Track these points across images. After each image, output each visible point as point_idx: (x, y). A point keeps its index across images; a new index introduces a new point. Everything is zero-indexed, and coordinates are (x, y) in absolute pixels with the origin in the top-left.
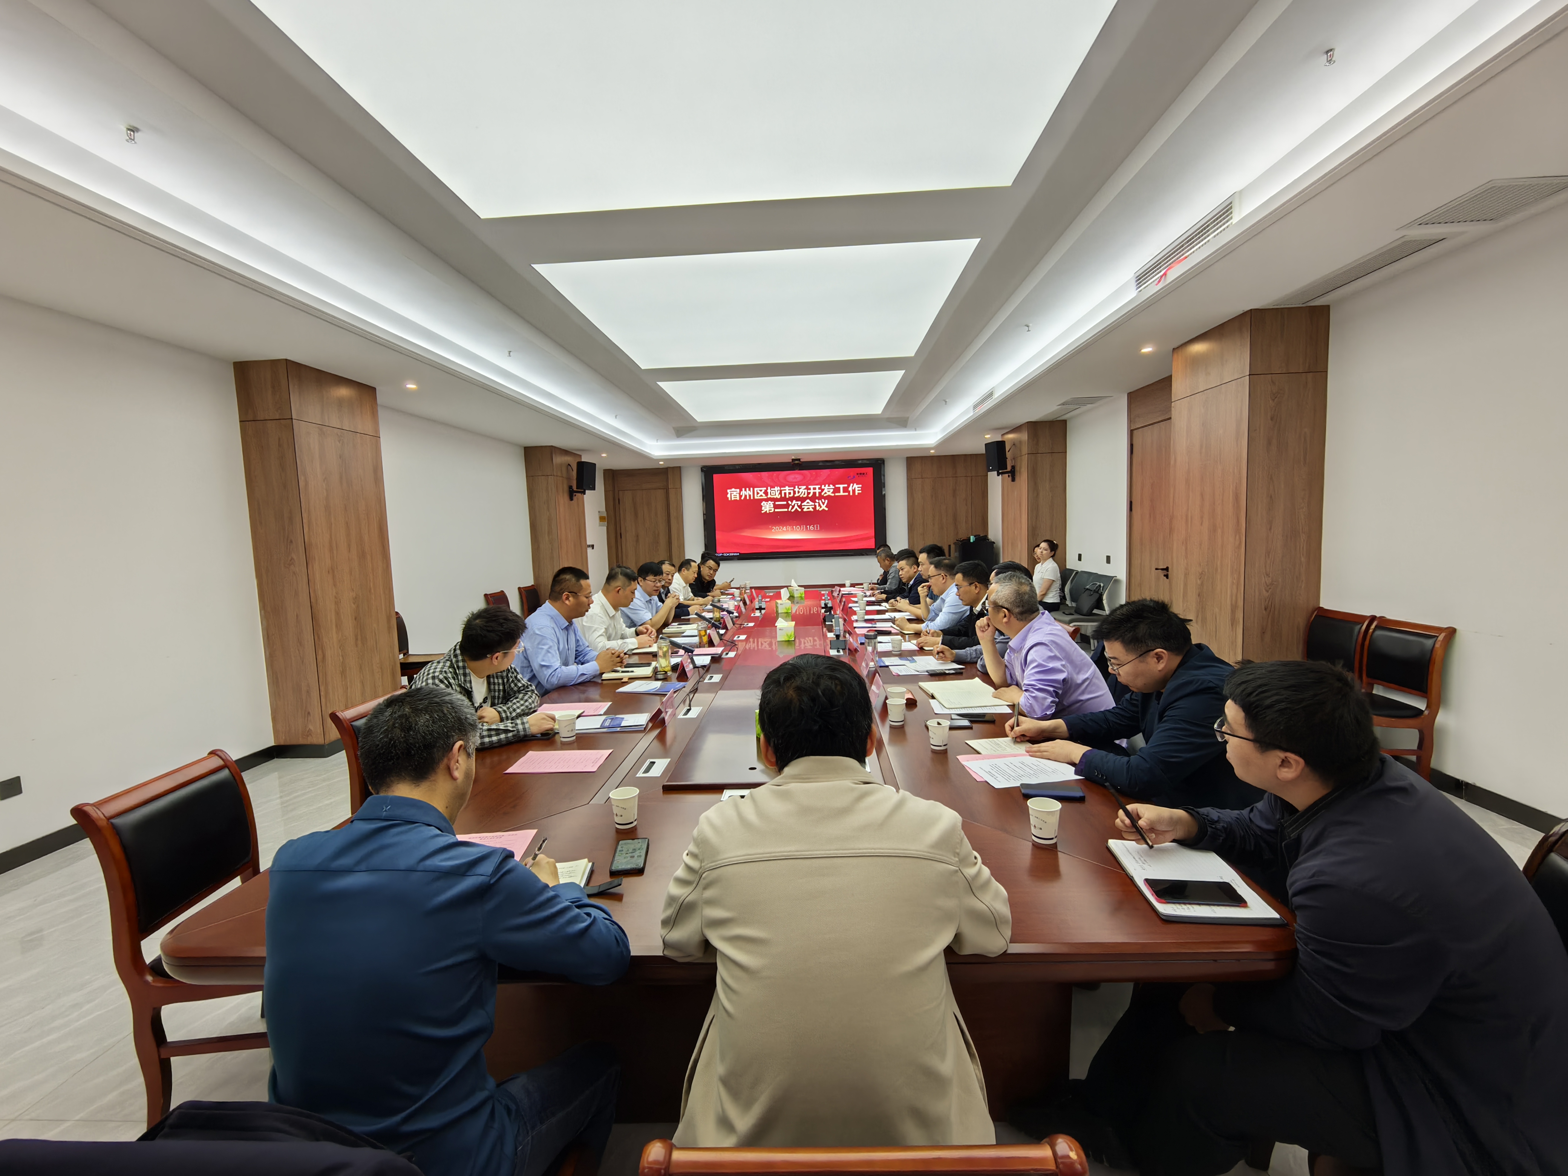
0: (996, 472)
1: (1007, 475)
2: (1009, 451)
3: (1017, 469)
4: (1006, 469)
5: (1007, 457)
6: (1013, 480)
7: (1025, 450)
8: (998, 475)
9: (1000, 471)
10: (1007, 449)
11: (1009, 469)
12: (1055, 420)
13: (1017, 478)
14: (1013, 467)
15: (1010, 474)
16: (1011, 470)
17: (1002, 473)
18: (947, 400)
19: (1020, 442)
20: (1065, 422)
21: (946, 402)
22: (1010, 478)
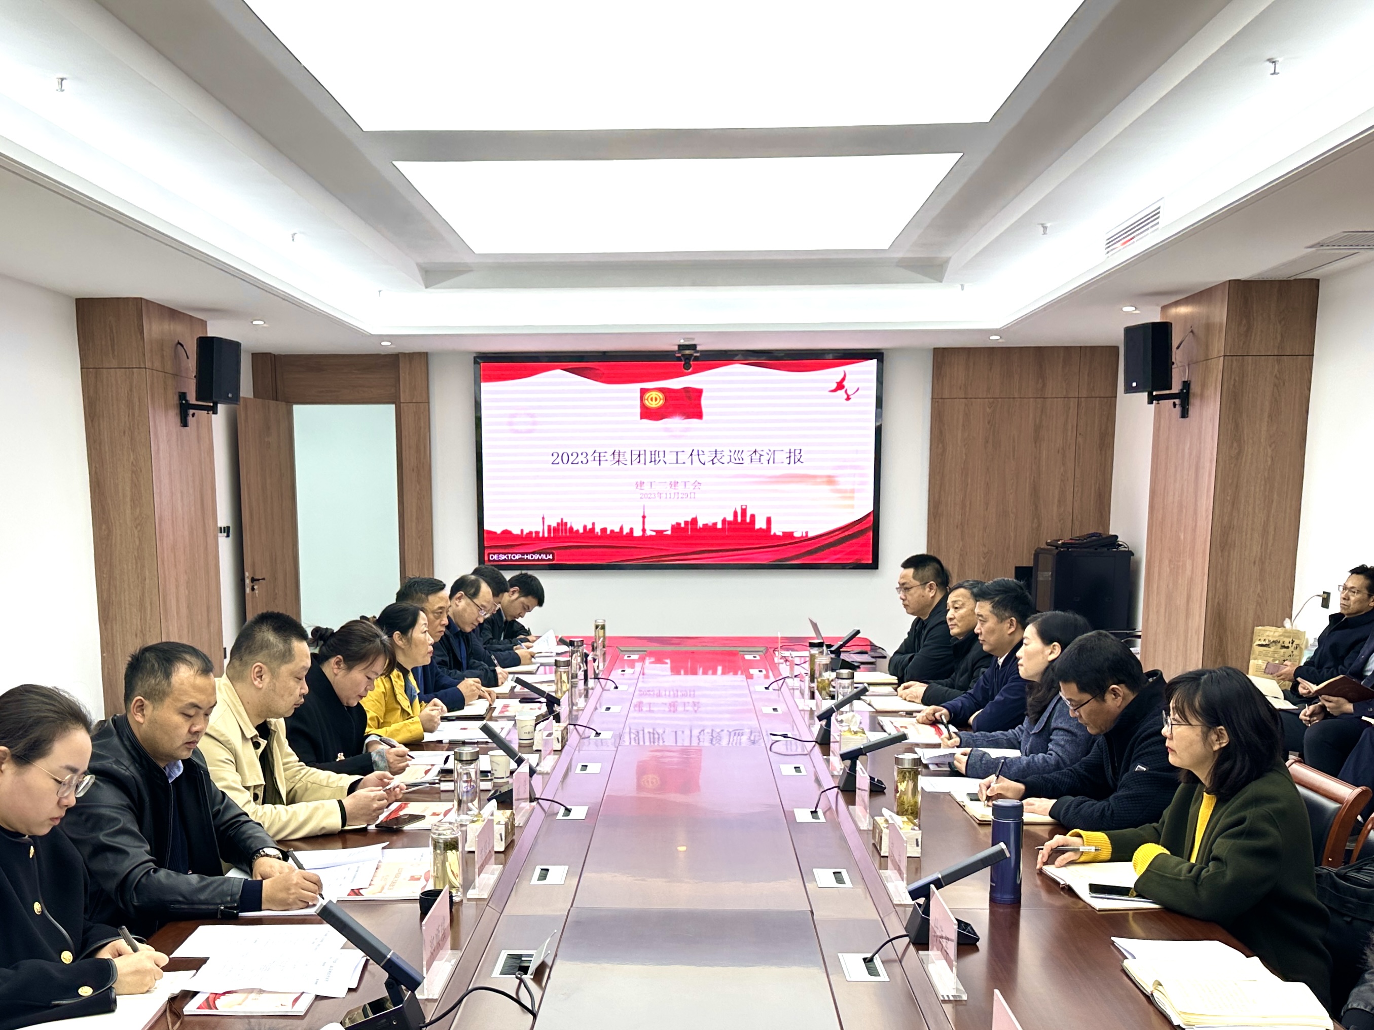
0: (1146, 394)
1: (1169, 403)
2: (1178, 348)
3: (1195, 388)
4: (1170, 388)
5: (1173, 360)
6: (1184, 414)
7: (1218, 346)
8: (1150, 402)
9: (1154, 393)
10: (1175, 344)
11: (1176, 388)
12: (1292, 279)
13: (1193, 411)
14: (1186, 385)
15: (1177, 401)
16: (1182, 390)
17: (1160, 398)
18: (1048, 225)
19: (1208, 327)
20: (1314, 284)
21: (1045, 228)
22: (1178, 409)
